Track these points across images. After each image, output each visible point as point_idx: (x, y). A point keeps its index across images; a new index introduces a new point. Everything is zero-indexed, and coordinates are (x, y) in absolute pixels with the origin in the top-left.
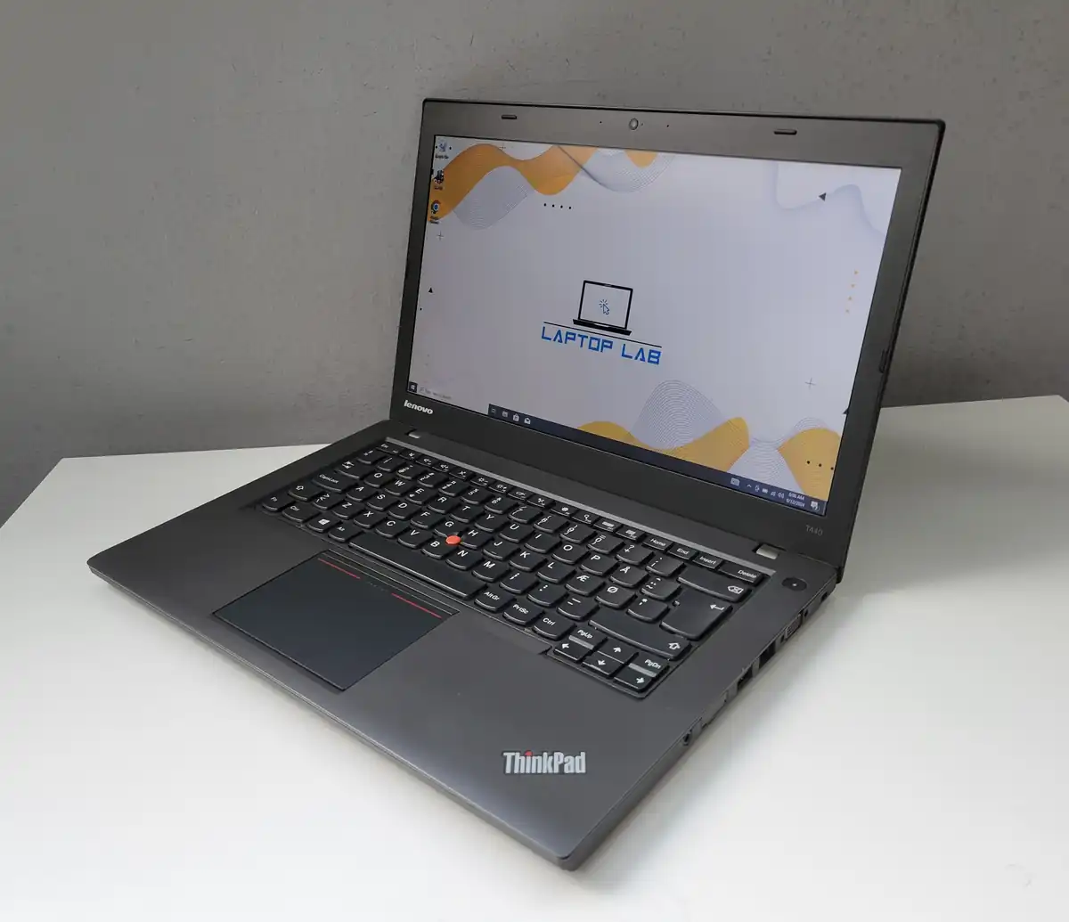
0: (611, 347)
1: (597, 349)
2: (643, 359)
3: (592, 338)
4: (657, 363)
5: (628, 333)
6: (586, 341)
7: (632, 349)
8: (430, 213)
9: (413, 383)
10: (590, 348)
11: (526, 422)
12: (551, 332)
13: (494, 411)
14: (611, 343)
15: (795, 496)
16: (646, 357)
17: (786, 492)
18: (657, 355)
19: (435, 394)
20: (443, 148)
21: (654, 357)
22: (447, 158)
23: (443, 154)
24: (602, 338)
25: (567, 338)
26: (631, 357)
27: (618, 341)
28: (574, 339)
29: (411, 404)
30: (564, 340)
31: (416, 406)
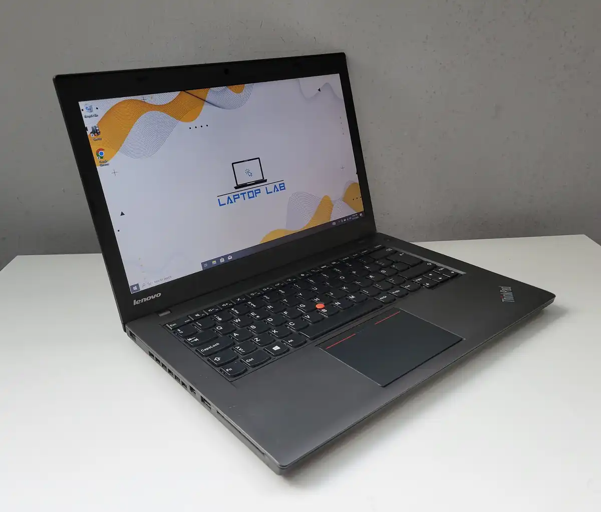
0: (260, 192)
1: (254, 197)
2: (278, 191)
3: (248, 192)
4: (285, 189)
5: (266, 181)
6: (246, 195)
7: (271, 188)
8: (97, 159)
9: (134, 286)
10: (250, 198)
11: (229, 259)
12: (224, 200)
13: (206, 265)
14: (259, 190)
15: (354, 215)
16: (279, 189)
17: (351, 216)
18: (283, 185)
20: (90, 110)
21: (282, 187)
22: (97, 116)
23: (92, 114)
24: (253, 189)
25: (235, 199)
26: (272, 192)
27: (262, 187)
28: (239, 197)
29: (140, 301)
30: (233, 201)
31: (145, 299)
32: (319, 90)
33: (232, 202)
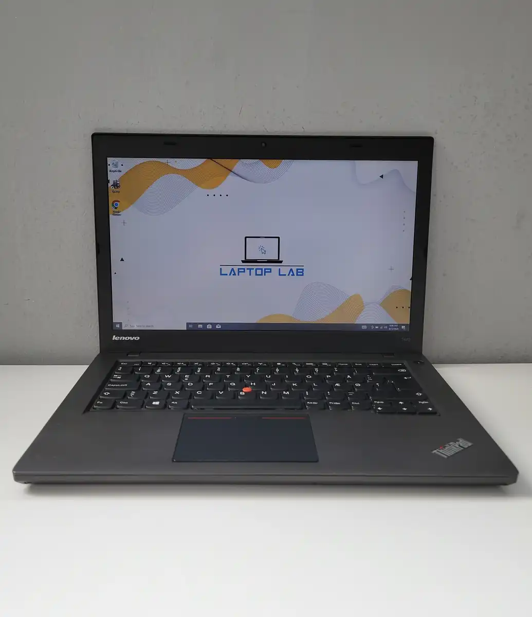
0: (271, 272)
1: (262, 275)
2: (293, 275)
3: (257, 269)
4: (303, 275)
5: (281, 262)
6: (253, 272)
7: (285, 270)
8: (111, 209)
9: (118, 323)
10: (256, 275)
11: (217, 327)
12: (227, 270)
13: (191, 326)
14: (271, 269)
15: (393, 326)
16: (295, 274)
17: (388, 325)
18: (301, 271)
19: (138, 326)
20: (116, 166)
21: (300, 272)
22: (121, 172)
23: (117, 169)
24: (264, 268)
25: (239, 272)
26: (285, 275)
27: (275, 268)
28: (244, 272)
29: (119, 338)
30: (237, 273)
31: (124, 337)
32: (382, 177)
33: (235, 274)
